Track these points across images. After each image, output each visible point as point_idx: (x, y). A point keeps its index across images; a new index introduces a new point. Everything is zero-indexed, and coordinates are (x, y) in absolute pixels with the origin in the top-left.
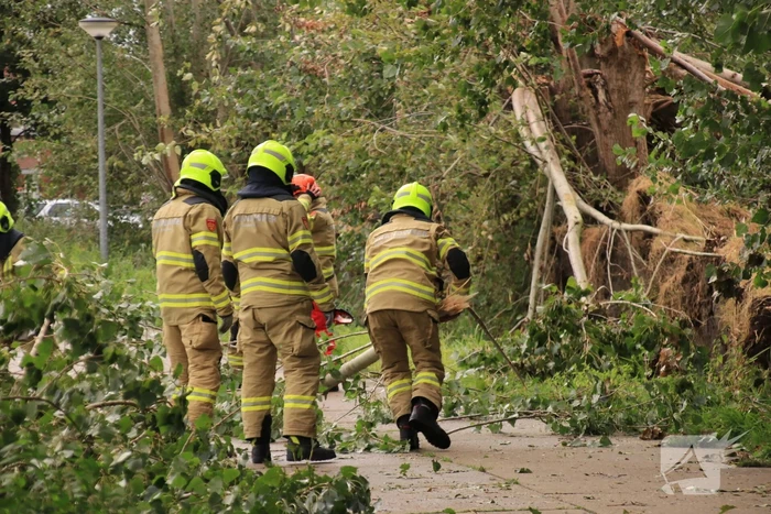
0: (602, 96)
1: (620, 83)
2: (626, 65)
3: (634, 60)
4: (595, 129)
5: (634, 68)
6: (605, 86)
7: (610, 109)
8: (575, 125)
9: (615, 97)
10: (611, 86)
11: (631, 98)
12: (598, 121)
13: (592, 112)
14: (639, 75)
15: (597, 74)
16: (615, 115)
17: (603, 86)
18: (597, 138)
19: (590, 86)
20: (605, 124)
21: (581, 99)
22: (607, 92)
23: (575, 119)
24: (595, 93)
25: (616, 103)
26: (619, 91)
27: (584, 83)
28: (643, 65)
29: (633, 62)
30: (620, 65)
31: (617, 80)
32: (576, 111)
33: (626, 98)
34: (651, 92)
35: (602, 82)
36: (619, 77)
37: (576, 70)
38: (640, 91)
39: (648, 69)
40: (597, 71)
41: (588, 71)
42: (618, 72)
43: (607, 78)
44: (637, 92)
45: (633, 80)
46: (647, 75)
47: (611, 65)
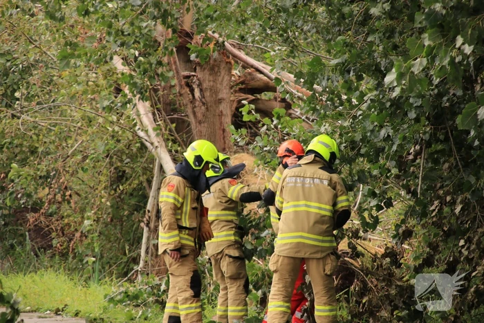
0: (197, 94)
1: (212, 83)
2: (216, 69)
3: (223, 65)
4: (192, 119)
5: (223, 72)
6: (200, 85)
7: (204, 104)
8: (175, 116)
9: (207, 94)
10: (205, 86)
11: (220, 96)
12: (194, 113)
13: (189, 106)
14: (226, 78)
15: (194, 76)
16: (207, 108)
17: (198, 86)
18: (193, 126)
19: (188, 85)
20: (199, 115)
21: (181, 95)
22: (201, 90)
23: (175, 111)
24: (192, 91)
25: (208, 99)
26: (211, 90)
27: (183, 83)
28: (230, 70)
29: (222, 68)
30: (212, 69)
31: (209, 81)
32: (174, 105)
33: (216, 96)
34: (236, 92)
35: (197, 82)
36: (211, 78)
37: (177, 72)
38: (228, 91)
39: (234, 72)
40: (193, 73)
41: (186, 73)
42: (210, 74)
43: (202, 79)
44: (225, 91)
45: (222, 81)
46: (233, 78)
47: (204, 69)
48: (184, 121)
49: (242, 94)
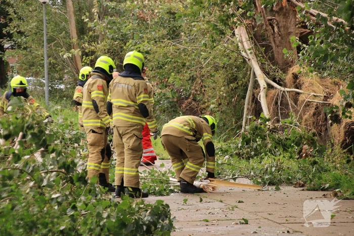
0: (276, 29)
1: (284, 23)
2: (287, 15)
3: (291, 12)
4: (273, 45)
5: (291, 17)
6: (277, 24)
7: (280, 35)
8: (264, 43)
9: (282, 29)
10: (280, 25)
11: (290, 30)
12: (274, 41)
13: (271, 37)
14: (293, 20)
15: (274, 19)
16: (282, 38)
17: (277, 25)
18: (274, 49)
19: (271, 25)
20: (277, 42)
21: (267, 30)
22: (278, 27)
23: (264, 40)
24: (273, 28)
25: (282, 33)
26: (284, 27)
27: (268, 23)
28: (295, 15)
29: (290, 14)
30: (285, 15)
31: (283, 22)
32: (264, 36)
33: (287, 30)
34: (299, 27)
35: (276, 23)
36: (284, 20)
37: (264, 17)
38: (294, 27)
39: (297, 17)
40: (274, 18)
41: (270, 18)
42: (284, 18)
43: (279, 21)
44: (292, 27)
45: (290, 22)
46: (297, 20)
47: (280, 15)
48: (270, 46)
49: (303, 29)
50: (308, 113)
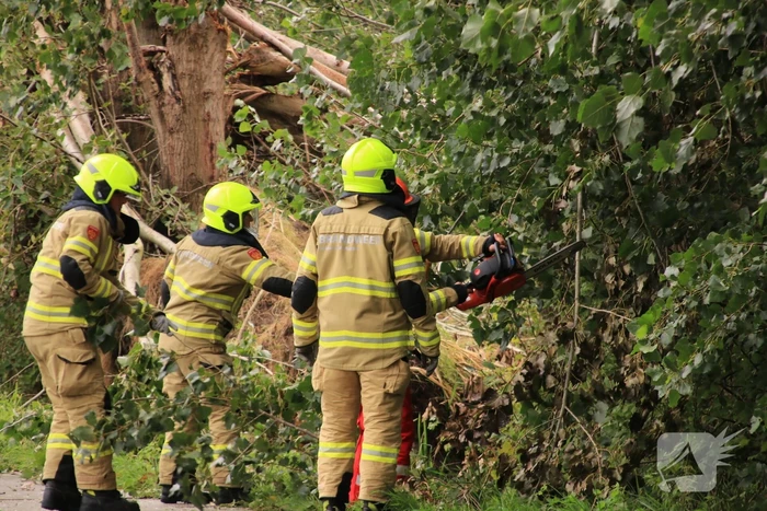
0: (167, 82)
1: (192, 65)
2: (201, 41)
3: (212, 35)
4: (157, 126)
5: (212, 47)
6: (172, 68)
7: (178, 100)
8: (129, 120)
9: (185, 83)
10: (180, 69)
11: (207, 87)
12: (162, 115)
13: (153, 102)
14: (218, 56)
15: (162, 52)
16: (184, 108)
17: (169, 69)
18: (159, 138)
19: (152, 67)
20: (170, 120)
21: (139, 84)
22: (174, 77)
23: (128, 111)
24: (159, 77)
25: (186, 92)
26: (191, 76)
27: (143, 63)
28: (224, 43)
29: (210, 39)
30: (193, 41)
31: (188, 61)
32: (128, 101)
33: (200, 86)
34: (233, 81)
35: (168, 63)
36: (192, 57)
37: (133, 45)
38: (220, 78)
39: (230, 47)
40: (161, 48)
41: (148, 47)
42: (190, 50)
43: (175, 58)
44: (214, 79)
45: (210, 62)
46: (229, 58)
47: (180, 40)
48: (143, 129)
49: (245, 86)
50: (271, 328)
